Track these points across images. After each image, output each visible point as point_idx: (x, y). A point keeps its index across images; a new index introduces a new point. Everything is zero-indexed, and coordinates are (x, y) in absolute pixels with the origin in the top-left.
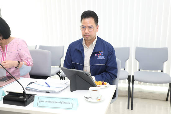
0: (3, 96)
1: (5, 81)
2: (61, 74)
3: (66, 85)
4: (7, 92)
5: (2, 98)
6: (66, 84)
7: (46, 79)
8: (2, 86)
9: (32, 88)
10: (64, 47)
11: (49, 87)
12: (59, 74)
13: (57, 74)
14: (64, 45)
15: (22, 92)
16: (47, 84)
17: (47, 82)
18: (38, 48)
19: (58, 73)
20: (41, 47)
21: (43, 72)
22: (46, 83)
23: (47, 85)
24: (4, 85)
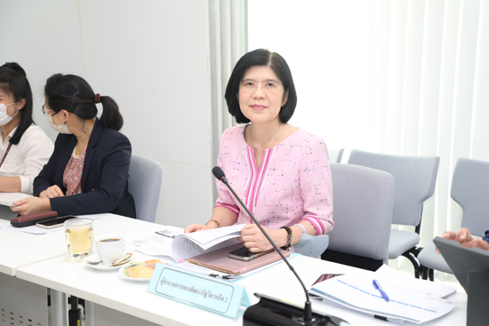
0: (242, 304)
1: (246, 258)
2: (419, 255)
3: (450, 303)
4: (255, 294)
5: (239, 311)
6: (450, 299)
7: (374, 270)
8: (239, 273)
9: (329, 296)
10: (438, 160)
11: (387, 299)
12: (413, 255)
13: (406, 254)
14: (438, 155)
15: (302, 305)
16: (377, 287)
17: (378, 282)
18: (345, 160)
19: (411, 253)
20: (357, 157)
21: (362, 242)
22: (374, 283)
23: (377, 293)
24: (245, 269)
